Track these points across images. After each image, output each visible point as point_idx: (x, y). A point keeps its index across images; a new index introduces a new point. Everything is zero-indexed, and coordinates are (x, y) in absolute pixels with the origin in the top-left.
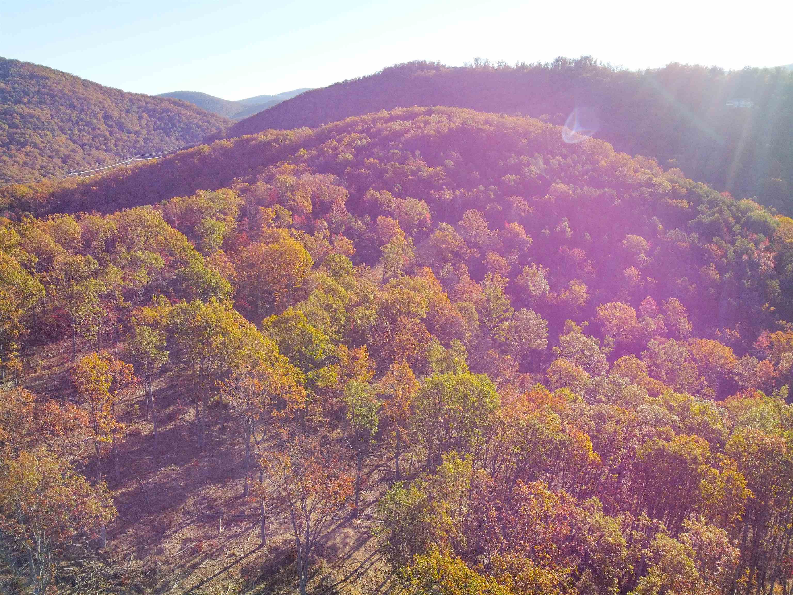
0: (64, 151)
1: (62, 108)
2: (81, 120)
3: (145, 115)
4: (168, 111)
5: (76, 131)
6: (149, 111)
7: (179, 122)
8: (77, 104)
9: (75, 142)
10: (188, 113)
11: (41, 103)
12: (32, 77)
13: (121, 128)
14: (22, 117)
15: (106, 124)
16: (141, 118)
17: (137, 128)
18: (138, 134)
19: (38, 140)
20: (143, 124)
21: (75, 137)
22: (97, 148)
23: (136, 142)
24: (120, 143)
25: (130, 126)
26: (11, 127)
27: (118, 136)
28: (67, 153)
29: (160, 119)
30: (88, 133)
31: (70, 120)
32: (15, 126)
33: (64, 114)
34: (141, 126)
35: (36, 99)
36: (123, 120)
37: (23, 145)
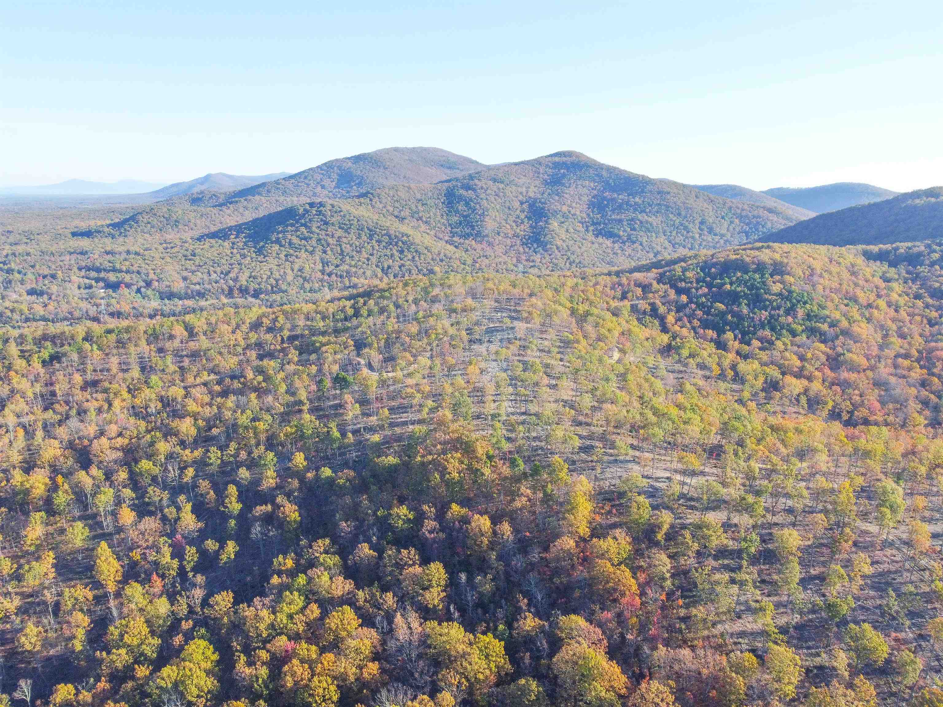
1: (671, 216)
2: (682, 225)
3: (737, 221)
4: (759, 217)
5: (674, 233)
6: (740, 217)
8: (683, 213)
9: (670, 242)
10: (775, 219)
11: (657, 212)
12: (659, 193)
13: (711, 230)
14: (641, 222)
15: (699, 228)
16: (732, 222)
17: (724, 231)
18: (722, 236)
19: (644, 239)
20: (731, 228)
21: (672, 238)
22: (684, 247)
23: (717, 242)
24: (704, 243)
25: (718, 230)
27: (705, 238)
28: (659, 249)
29: (747, 224)
30: (682, 235)
31: (674, 225)
32: (634, 229)
33: (671, 220)
34: (728, 230)
35: (655, 210)
36: (714, 225)
37: (634, 242)
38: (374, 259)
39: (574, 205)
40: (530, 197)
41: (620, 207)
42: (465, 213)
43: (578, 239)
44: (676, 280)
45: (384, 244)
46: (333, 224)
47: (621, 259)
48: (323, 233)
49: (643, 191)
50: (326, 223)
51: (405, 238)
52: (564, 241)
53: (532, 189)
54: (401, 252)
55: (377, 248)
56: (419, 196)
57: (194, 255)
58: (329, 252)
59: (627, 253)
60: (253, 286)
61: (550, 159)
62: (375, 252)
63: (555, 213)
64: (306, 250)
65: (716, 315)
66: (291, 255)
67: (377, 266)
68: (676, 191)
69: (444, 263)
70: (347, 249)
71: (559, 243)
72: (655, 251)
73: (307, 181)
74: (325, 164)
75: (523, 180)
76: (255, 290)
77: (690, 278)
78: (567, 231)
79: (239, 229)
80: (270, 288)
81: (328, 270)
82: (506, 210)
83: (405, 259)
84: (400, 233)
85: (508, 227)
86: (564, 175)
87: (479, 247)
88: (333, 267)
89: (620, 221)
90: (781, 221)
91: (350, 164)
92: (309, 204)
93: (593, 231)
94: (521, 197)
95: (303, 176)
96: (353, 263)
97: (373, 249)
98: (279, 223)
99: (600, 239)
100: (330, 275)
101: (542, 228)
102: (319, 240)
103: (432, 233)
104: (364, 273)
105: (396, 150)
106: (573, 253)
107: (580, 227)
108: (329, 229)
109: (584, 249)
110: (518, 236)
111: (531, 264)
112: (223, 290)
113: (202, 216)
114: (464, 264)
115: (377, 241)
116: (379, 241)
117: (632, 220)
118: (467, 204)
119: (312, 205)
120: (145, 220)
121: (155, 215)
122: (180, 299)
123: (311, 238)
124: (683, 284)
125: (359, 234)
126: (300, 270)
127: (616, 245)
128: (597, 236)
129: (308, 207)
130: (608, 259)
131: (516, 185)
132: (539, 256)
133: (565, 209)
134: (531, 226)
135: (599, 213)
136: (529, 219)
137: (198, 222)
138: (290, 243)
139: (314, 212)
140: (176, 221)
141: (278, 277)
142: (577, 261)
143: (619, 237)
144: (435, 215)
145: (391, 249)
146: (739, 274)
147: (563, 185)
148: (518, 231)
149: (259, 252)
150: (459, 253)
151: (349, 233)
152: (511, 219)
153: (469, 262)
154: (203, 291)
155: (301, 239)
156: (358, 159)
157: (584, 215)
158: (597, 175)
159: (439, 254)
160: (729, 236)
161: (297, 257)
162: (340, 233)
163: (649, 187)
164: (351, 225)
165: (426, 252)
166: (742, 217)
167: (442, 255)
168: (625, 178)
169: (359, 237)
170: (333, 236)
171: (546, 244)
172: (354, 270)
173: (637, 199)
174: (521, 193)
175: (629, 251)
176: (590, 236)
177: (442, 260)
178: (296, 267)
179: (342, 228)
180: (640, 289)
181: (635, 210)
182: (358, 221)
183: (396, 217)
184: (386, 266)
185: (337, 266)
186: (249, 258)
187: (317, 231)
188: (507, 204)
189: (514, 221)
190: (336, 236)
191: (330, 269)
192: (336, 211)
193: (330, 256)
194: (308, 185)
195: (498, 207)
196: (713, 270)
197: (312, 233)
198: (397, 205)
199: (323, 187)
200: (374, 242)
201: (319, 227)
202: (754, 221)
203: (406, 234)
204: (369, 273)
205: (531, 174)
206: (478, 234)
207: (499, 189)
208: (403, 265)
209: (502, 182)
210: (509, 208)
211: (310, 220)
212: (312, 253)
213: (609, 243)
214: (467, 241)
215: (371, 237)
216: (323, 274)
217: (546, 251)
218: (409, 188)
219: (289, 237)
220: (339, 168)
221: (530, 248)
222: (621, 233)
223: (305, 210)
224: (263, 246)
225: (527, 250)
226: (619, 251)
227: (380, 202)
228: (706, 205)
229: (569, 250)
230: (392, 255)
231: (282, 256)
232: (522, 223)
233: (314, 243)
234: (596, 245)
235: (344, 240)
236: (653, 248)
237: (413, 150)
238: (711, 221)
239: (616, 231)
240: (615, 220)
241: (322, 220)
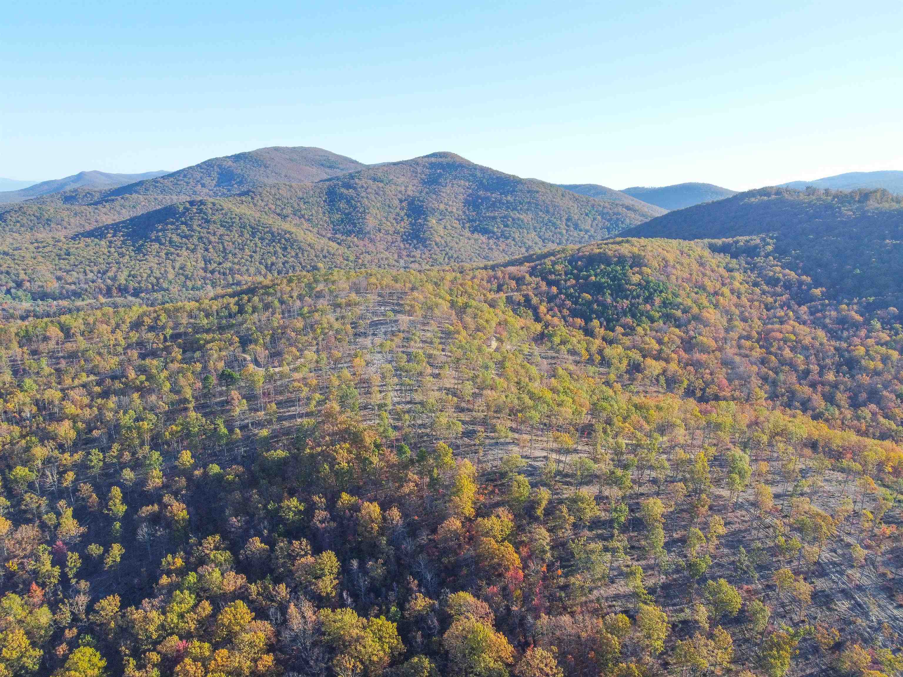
0: (530, 243)
1: (541, 213)
2: (550, 221)
3: (599, 217)
4: (618, 214)
5: (544, 229)
6: (602, 214)
7: (622, 223)
8: (551, 210)
9: (540, 237)
10: (633, 216)
11: (528, 210)
12: (529, 192)
13: (576, 226)
14: (513, 219)
15: (566, 225)
16: (594, 219)
17: (588, 227)
18: (587, 231)
19: (517, 235)
20: (594, 224)
21: (542, 234)
22: (553, 242)
23: (582, 238)
24: (571, 238)
25: (582, 226)
26: (505, 226)
27: (571, 233)
29: (609, 221)
30: (551, 231)
31: (543, 221)
32: (506, 226)
33: (540, 217)
34: (591, 226)
35: (526, 207)
36: (579, 222)
37: (507, 238)
38: (257, 257)
39: (450, 203)
40: (409, 196)
41: (494, 204)
42: (347, 211)
43: (456, 235)
44: (547, 272)
45: (267, 241)
46: (214, 222)
47: (496, 253)
48: (205, 231)
49: (514, 191)
50: (207, 221)
51: (288, 236)
52: (442, 237)
53: (410, 188)
54: (285, 249)
55: (260, 245)
56: (300, 194)
57: (68, 254)
58: (211, 250)
59: (501, 248)
60: (132, 285)
61: (426, 159)
62: (258, 249)
63: (433, 211)
64: (187, 248)
65: (583, 305)
66: (172, 254)
67: (260, 263)
68: (543, 190)
69: (328, 259)
70: (230, 247)
71: (438, 239)
72: (527, 246)
73: (186, 180)
74: (205, 163)
75: (402, 179)
76: (135, 289)
77: (559, 271)
78: (445, 228)
79: (116, 227)
80: (150, 286)
81: (211, 267)
82: (387, 208)
83: (289, 256)
84: (282, 230)
85: (389, 224)
86: (440, 175)
87: (361, 243)
88: (216, 265)
89: (494, 218)
90: (637, 217)
91: (230, 163)
92: (189, 202)
93: (469, 227)
94: (400, 196)
95: (182, 175)
96: (236, 260)
97: (256, 246)
98: (159, 222)
99: (476, 236)
100: (212, 272)
101: (421, 225)
102: (201, 238)
103: (315, 230)
104: (247, 270)
105: (276, 149)
106: (451, 249)
107: (456, 224)
108: (211, 227)
109: (461, 244)
110: (398, 233)
111: (412, 259)
112: (100, 290)
113: (76, 214)
114: (347, 260)
115: (259, 239)
116: (262, 239)
117: (505, 217)
118: (348, 202)
119: (192, 203)
120: (14, 219)
121: (25, 213)
122: (55, 299)
123: (192, 236)
124: (553, 277)
125: (242, 232)
126: (181, 268)
127: (491, 241)
128: (473, 233)
129: (188, 205)
130: (484, 254)
131: (395, 184)
132: (419, 252)
133: (442, 207)
134: (411, 223)
135: (474, 211)
136: (409, 216)
137: (72, 220)
138: (171, 242)
139: (195, 210)
140: (48, 220)
141: (159, 275)
142: (455, 256)
143: (493, 233)
144: (317, 212)
145: (274, 247)
146: (603, 267)
147: (440, 184)
148: (398, 228)
149: (138, 250)
150: (342, 250)
151: (231, 231)
152: (392, 216)
153: (352, 258)
154: (79, 291)
155: (182, 237)
156: (238, 158)
157: (461, 213)
158: (471, 175)
159: (322, 251)
160: (592, 232)
161: (178, 255)
162: (222, 231)
163: (519, 187)
164: (233, 223)
165: (309, 249)
166: (604, 214)
167: (325, 251)
168: (497, 178)
169: (242, 235)
170: (214, 234)
171: (426, 240)
172: (237, 267)
173: (509, 198)
174: (400, 192)
175: (503, 246)
176: (467, 233)
177: (325, 257)
178: (177, 265)
179: (224, 227)
180: (514, 282)
181: (508, 207)
182: (240, 219)
183: (279, 215)
184: (269, 263)
185: (220, 264)
186: (127, 257)
187: (198, 229)
188: (387, 202)
189: (394, 219)
190: (218, 234)
191: (213, 267)
192: (216, 209)
193: (212, 254)
194: (188, 183)
195: (378, 204)
196: (580, 263)
197: (193, 231)
198: (279, 203)
199: (203, 185)
200: (257, 239)
201: (200, 225)
202: (614, 217)
203: (289, 232)
204: (252, 270)
205: (409, 174)
206: (360, 231)
207: (378, 187)
208: (287, 262)
209: (382, 181)
210: (389, 206)
211: (191, 219)
212: (193, 251)
213: (483, 238)
214: (349, 238)
215: (253, 235)
216: (205, 272)
217: (426, 247)
218: (291, 186)
219: (170, 235)
220: (220, 166)
221: (410, 244)
222: (495, 230)
223: (185, 208)
224: (142, 245)
225: (407, 246)
226: (494, 247)
227: (262, 200)
228: (571, 203)
229: (447, 246)
230: (275, 253)
231: (163, 254)
232: (402, 220)
233: (195, 241)
234: (472, 241)
235: (227, 238)
236: (525, 243)
237: (294, 150)
238: (576, 217)
239: (491, 228)
240: (489, 217)
241: (203, 218)
